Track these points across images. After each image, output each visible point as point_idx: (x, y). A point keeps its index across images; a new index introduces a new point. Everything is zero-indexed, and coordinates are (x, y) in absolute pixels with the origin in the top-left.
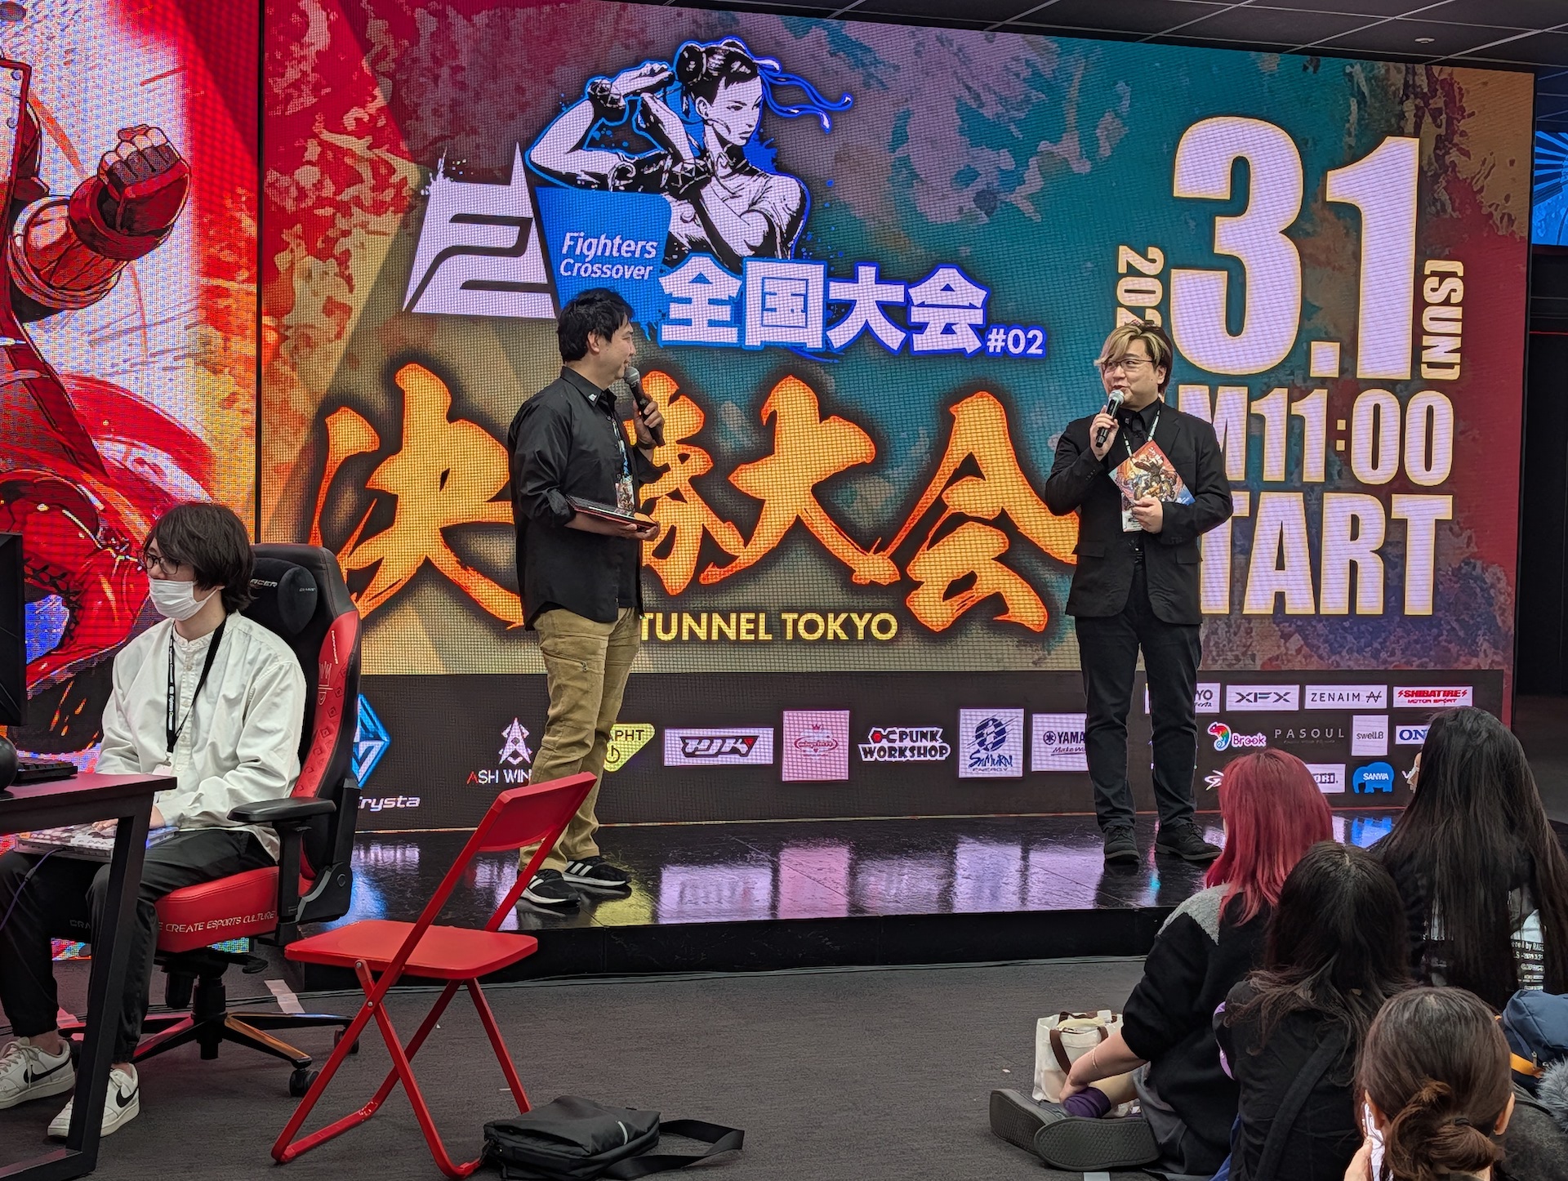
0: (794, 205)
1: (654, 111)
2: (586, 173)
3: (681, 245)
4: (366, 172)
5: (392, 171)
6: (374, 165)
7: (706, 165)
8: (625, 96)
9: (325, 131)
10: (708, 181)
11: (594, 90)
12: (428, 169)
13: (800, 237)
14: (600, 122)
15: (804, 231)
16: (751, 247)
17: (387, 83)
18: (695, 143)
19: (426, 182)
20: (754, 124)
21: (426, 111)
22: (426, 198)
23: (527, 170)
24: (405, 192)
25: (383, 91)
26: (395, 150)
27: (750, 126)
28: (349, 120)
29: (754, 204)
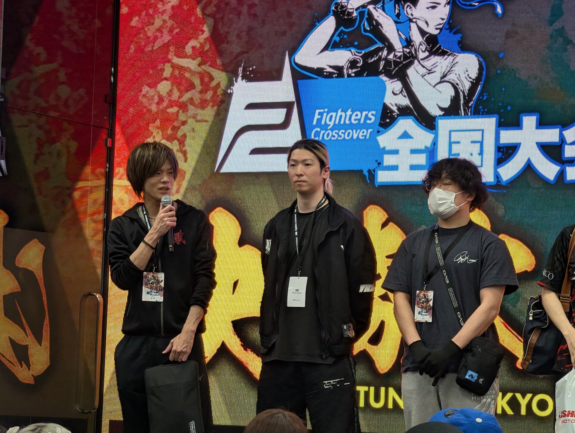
0: (474, 74)
1: (376, 17)
2: (330, 67)
3: (392, 111)
4: (197, 81)
5: (212, 78)
6: (202, 76)
7: (410, 52)
8: (357, 9)
9: (175, 57)
10: (411, 63)
11: (336, 8)
12: (232, 75)
13: (478, 99)
14: (340, 30)
15: (481, 94)
16: (441, 109)
17: (211, 21)
18: (403, 37)
19: (231, 84)
20: (445, 17)
21: (232, 37)
22: (231, 95)
23: (292, 69)
24: (219, 92)
25: (208, 26)
26: (213, 65)
27: (443, 19)
28: (188, 49)
29: (444, 76)
